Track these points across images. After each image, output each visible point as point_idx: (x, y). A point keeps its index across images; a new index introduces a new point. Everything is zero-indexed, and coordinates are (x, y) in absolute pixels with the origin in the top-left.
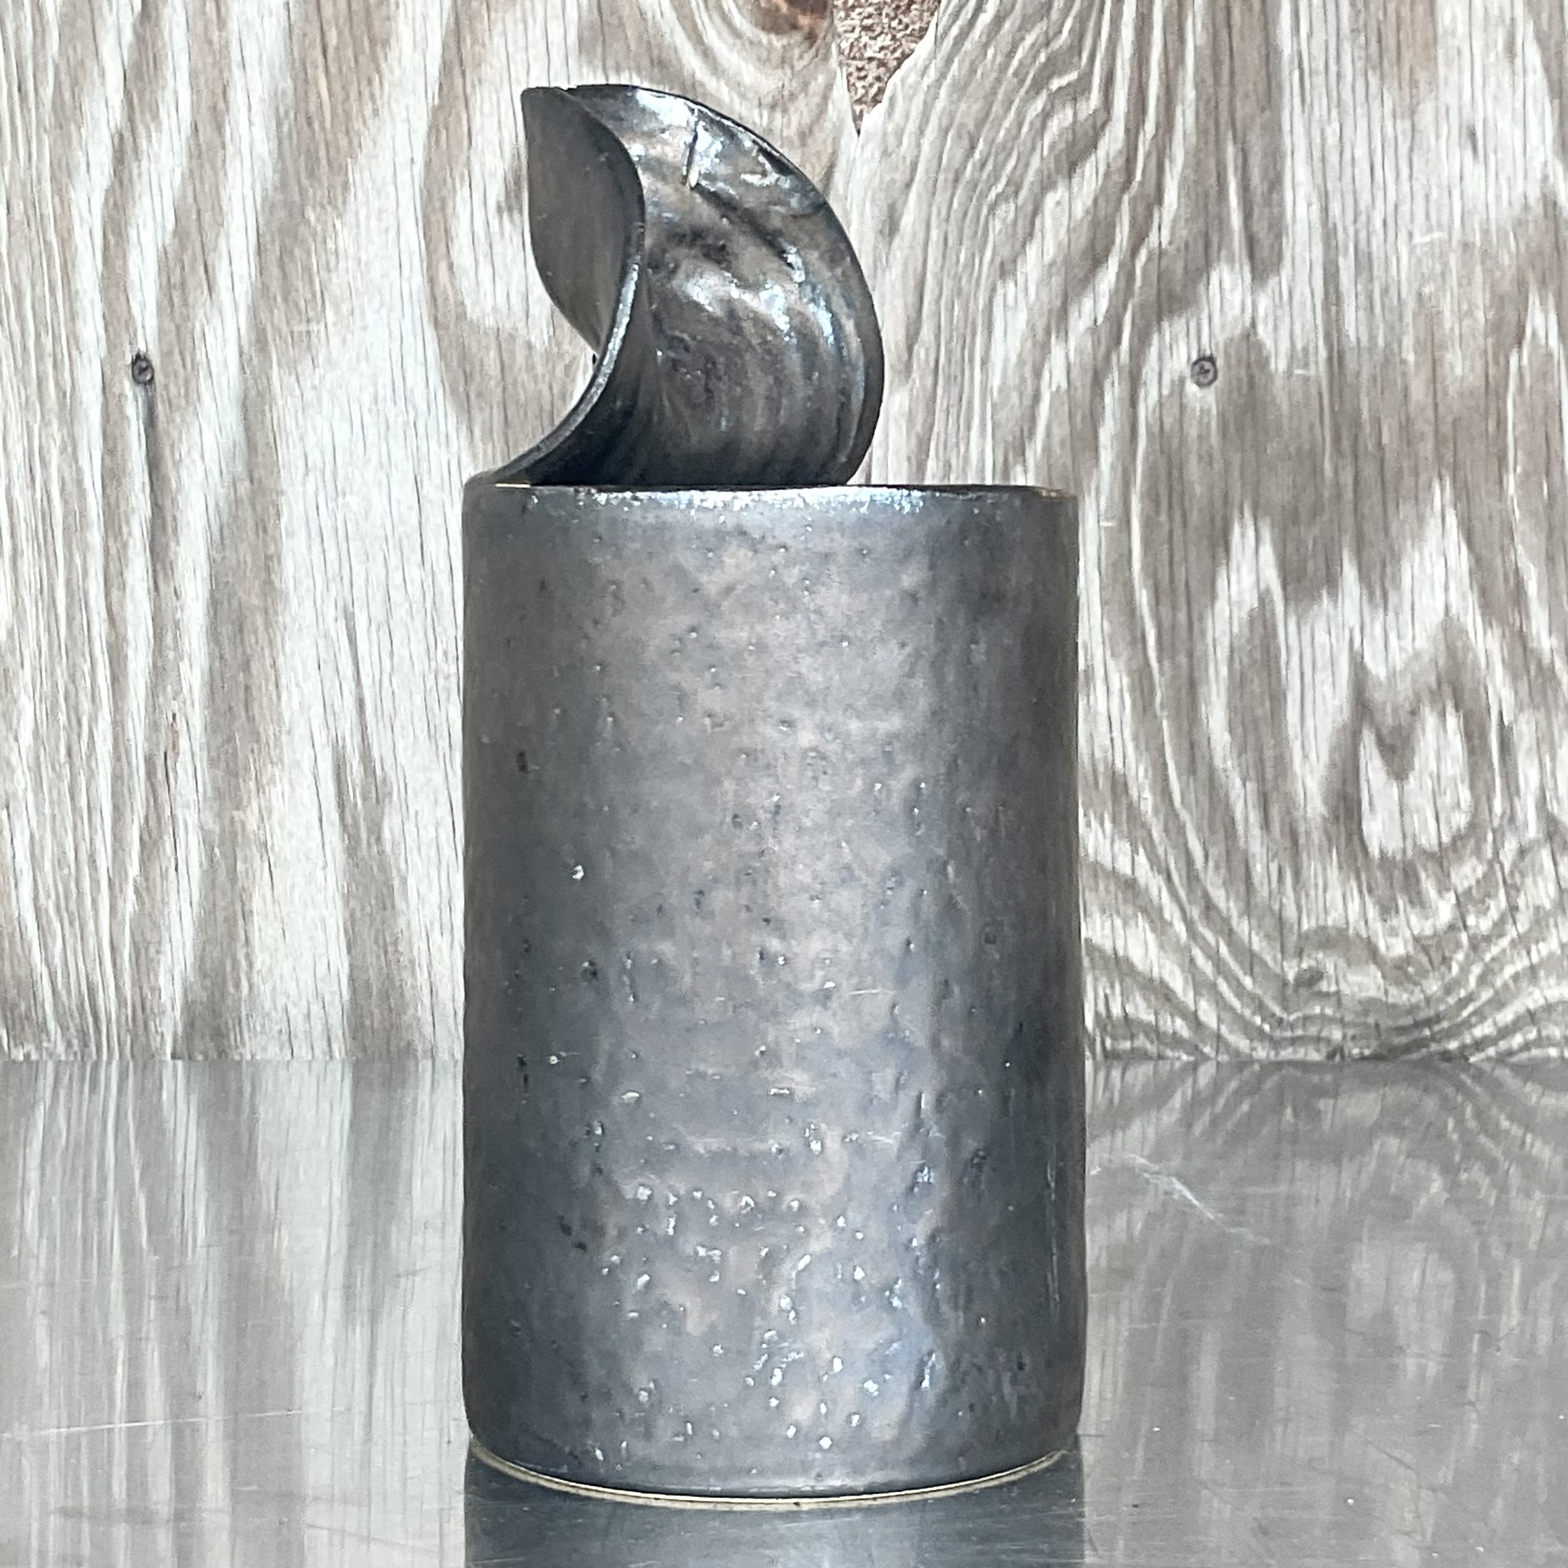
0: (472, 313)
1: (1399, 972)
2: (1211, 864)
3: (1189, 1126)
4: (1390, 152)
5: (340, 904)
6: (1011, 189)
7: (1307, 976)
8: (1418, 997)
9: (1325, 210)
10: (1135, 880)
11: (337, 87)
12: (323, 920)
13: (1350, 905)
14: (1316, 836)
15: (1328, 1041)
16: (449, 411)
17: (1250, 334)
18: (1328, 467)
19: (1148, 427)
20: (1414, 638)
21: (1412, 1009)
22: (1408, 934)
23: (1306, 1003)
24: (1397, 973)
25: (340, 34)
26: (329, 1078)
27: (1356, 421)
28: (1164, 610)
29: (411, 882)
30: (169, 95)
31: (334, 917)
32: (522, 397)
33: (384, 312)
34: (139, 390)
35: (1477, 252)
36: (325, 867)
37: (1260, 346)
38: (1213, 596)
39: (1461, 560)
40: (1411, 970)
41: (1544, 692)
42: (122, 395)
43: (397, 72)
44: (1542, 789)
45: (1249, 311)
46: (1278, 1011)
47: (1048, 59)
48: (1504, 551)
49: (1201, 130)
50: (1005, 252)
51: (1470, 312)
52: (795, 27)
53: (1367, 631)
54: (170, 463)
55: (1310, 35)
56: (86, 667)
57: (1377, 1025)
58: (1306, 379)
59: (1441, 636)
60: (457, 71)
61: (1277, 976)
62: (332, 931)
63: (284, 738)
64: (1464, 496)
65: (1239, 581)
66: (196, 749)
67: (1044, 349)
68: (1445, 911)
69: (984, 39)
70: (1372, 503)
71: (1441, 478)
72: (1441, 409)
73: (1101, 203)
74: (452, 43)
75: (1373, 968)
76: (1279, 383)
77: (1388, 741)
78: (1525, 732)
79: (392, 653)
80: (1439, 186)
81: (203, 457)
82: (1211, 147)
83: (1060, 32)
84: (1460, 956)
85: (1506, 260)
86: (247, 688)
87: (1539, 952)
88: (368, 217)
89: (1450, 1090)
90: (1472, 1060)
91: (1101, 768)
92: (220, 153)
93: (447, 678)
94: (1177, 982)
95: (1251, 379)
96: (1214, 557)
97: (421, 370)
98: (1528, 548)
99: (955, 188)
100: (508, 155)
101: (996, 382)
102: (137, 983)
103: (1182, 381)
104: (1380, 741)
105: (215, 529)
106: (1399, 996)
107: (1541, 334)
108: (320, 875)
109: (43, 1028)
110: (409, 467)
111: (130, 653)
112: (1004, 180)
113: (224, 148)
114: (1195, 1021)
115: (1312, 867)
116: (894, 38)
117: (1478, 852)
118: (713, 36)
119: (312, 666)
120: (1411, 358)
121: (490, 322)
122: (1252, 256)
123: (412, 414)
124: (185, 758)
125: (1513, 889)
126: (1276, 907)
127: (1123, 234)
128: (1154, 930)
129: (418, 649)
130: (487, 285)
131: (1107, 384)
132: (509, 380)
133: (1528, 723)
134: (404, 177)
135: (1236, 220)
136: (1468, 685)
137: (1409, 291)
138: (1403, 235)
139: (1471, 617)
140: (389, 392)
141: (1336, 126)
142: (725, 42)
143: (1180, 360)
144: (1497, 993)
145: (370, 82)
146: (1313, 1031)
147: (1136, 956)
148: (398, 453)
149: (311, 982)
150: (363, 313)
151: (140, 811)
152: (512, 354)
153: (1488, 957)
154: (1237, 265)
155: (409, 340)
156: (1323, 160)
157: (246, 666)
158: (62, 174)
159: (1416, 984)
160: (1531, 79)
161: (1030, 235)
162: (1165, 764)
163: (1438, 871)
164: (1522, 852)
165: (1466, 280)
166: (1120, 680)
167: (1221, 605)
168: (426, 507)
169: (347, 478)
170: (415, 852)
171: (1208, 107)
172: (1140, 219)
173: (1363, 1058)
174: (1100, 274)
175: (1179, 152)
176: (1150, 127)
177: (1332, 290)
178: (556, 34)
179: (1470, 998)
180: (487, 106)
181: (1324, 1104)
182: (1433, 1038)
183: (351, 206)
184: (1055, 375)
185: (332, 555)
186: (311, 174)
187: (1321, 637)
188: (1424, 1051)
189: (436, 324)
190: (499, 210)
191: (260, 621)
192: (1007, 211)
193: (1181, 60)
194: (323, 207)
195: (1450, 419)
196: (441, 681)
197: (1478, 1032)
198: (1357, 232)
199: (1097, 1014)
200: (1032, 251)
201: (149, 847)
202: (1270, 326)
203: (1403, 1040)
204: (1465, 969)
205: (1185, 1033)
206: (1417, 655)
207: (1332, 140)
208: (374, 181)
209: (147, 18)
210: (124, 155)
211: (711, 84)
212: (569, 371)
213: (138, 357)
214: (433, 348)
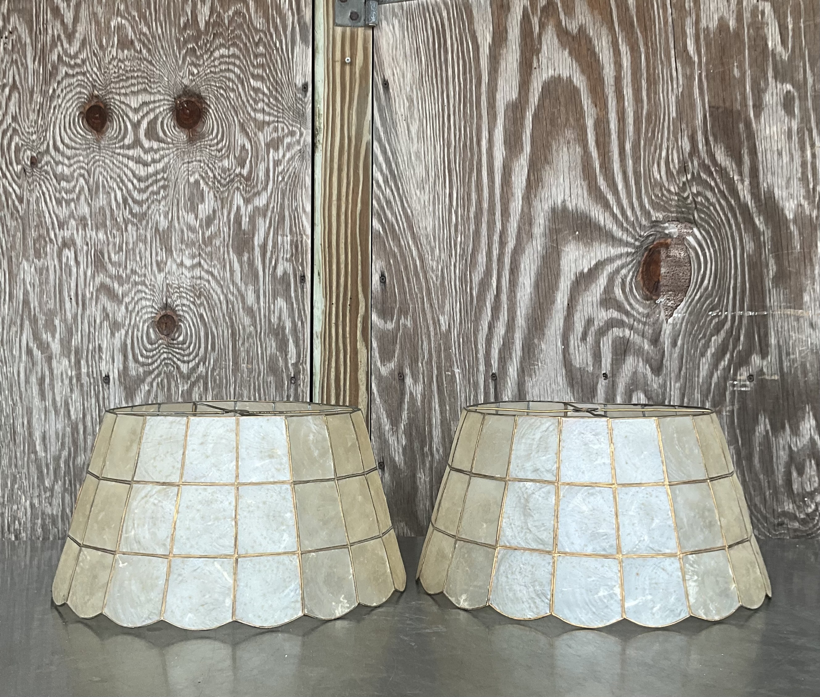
0: (574, 364)
6: (704, 337)
7: (780, 523)
8: (807, 528)
9: (779, 342)
11: (542, 311)
13: (790, 506)
14: (781, 489)
16: (568, 387)
17: (762, 370)
18: (781, 401)
20: (803, 442)
21: (806, 531)
22: (804, 513)
23: (780, 530)
24: (802, 522)
25: (543, 300)
27: (787, 390)
28: (743, 434)
30: (502, 313)
32: (586, 384)
34: (493, 382)
35: (814, 352)
37: (764, 373)
38: (755, 431)
39: (813, 423)
40: (805, 521)
42: (489, 383)
43: (557, 308)
45: (761, 365)
46: (773, 532)
47: (712, 307)
49: (749, 325)
50: (703, 351)
52: (651, 299)
53: (792, 440)
54: (500, 398)
55: (773, 301)
57: (798, 535)
58: (775, 380)
59: (810, 442)
60: (571, 308)
61: (773, 523)
64: (814, 408)
65: (761, 428)
67: (712, 373)
69: (696, 303)
70: (792, 410)
71: (808, 404)
72: (807, 388)
73: (725, 340)
74: (570, 302)
75: (796, 521)
76: (769, 381)
77: (798, 467)
80: (805, 337)
81: (508, 398)
82: (751, 328)
83: (715, 301)
88: (549, 341)
95: (762, 380)
96: (754, 422)
97: (561, 378)
99: (690, 336)
100: (583, 327)
103: (745, 381)
104: (796, 467)
106: (803, 528)
112: (702, 334)
113: (515, 325)
115: (780, 497)
116: (675, 301)
118: (632, 301)
120: (800, 376)
121: (578, 366)
122: (761, 352)
123: (559, 388)
126: (772, 506)
127: (731, 347)
130: (577, 358)
131: (727, 381)
132: (583, 380)
134: (558, 332)
135: (757, 344)
140: (553, 383)
142: (635, 303)
143: (745, 376)
145: (550, 311)
148: (556, 397)
150: (547, 364)
152: (584, 374)
154: (758, 354)
155: (558, 370)
158: (476, 332)
159: (807, 525)
161: (708, 347)
163: (811, 497)
165: (812, 358)
167: (757, 434)
171: (750, 318)
172: (735, 343)
174: (725, 356)
175: (743, 328)
176: (736, 323)
177: (781, 360)
178: (595, 300)
180: (578, 316)
183: (545, 339)
184: (715, 379)
186: (536, 331)
187: (781, 442)
189: (565, 367)
190: (581, 340)
192: (703, 341)
193: (743, 307)
194: (538, 339)
195: (810, 390)
198: (786, 347)
200: (709, 350)
202: (766, 368)
206: (804, 446)
207: (779, 326)
208: (550, 333)
209: (498, 296)
210: (491, 327)
211: (632, 312)
212: (598, 377)
213: (493, 374)
214: (564, 371)
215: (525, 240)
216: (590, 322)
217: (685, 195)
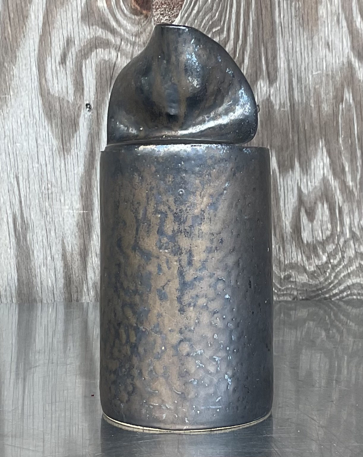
0: (52, 92)
1: (312, 275)
4: (306, 50)
5: (14, 258)
8: (317, 282)
9: (289, 65)
11: (13, 29)
12: (10, 263)
13: (298, 257)
14: (289, 238)
16: (46, 120)
17: (268, 99)
18: (290, 135)
20: (315, 183)
21: (316, 285)
22: (314, 265)
23: (287, 284)
24: (311, 276)
25: (14, 15)
26: (12, 308)
29: (35, 252)
31: (13, 262)
32: (66, 116)
33: (27, 92)
35: (330, 77)
36: (10, 248)
37: (272, 102)
39: (327, 160)
40: (316, 275)
41: (351, 198)
43: (30, 25)
44: (350, 224)
45: (268, 92)
47: (212, 23)
48: (339, 159)
49: (255, 43)
51: (328, 93)
52: (142, 14)
53: (302, 181)
55: (284, 17)
57: (306, 290)
58: (284, 111)
59: (322, 182)
60: (47, 25)
61: (279, 277)
62: (13, 267)
64: (328, 143)
68: (324, 258)
69: (194, 18)
71: (321, 138)
72: (321, 119)
74: (46, 17)
75: (305, 274)
76: (277, 112)
77: (308, 211)
78: (346, 209)
79: (29, 188)
80: (320, 59)
82: (257, 48)
83: (215, 16)
84: (329, 271)
85: (338, 79)
87: (350, 269)
88: (22, 65)
89: (327, 308)
90: (333, 299)
93: (45, 194)
95: (269, 111)
97: (37, 108)
98: (346, 158)
100: (62, 49)
104: (306, 211)
106: (312, 282)
107: (348, 99)
108: (9, 250)
110: (34, 135)
115: (288, 247)
116: (169, 17)
117: (333, 242)
118: (119, 16)
119: (6, 191)
120: (313, 106)
121: (57, 95)
122: (269, 77)
123: (35, 121)
125: (343, 252)
126: (278, 258)
129: (37, 187)
130: (56, 85)
132: (62, 111)
133: (347, 206)
134: (32, 54)
135: (264, 67)
136: (330, 195)
137: (312, 87)
138: (310, 72)
139: (331, 178)
140: (28, 115)
141: (291, 42)
142: (122, 17)
144: (339, 281)
145: (23, 28)
148: (31, 131)
149: (7, 281)
152: (63, 104)
153: (336, 271)
154: (265, 80)
155: (34, 100)
156: (288, 51)
159: (317, 278)
160: (344, 30)
163: (322, 247)
164: (345, 242)
165: (327, 84)
168: (39, 147)
169: (16, 139)
170: (36, 244)
173: (303, 300)
175: (248, 48)
176: (240, 42)
177: (291, 86)
178: (75, 15)
179: (332, 282)
180: (56, 34)
181: (292, 313)
182: (322, 294)
185: (12, 160)
186: (6, 53)
187: (289, 182)
188: (319, 297)
189: (42, 95)
190: (59, 64)
193: (248, 24)
194: (9, 62)
195: (323, 123)
196: (44, 196)
197: (334, 292)
203: (314, 294)
204: (330, 274)
206: (316, 187)
207: (290, 46)
208: (24, 55)
211: (119, 29)
212: (79, 109)
214: (41, 102)
216: (69, 42)
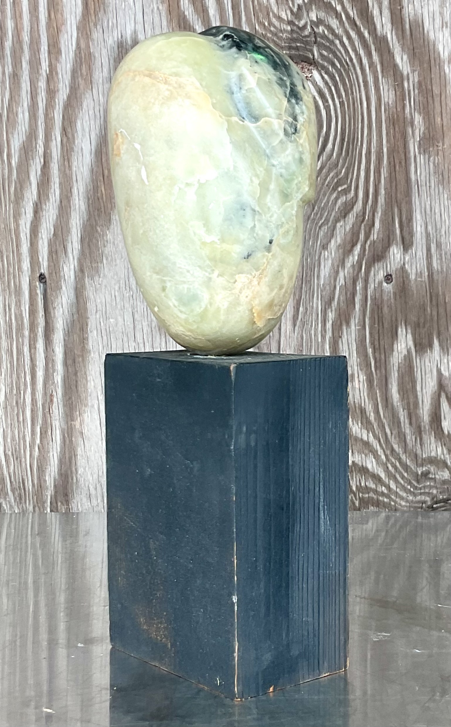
2: (393, 436)
3: (388, 523)
6: (326, 222)
7: (425, 473)
10: (369, 442)
15: (432, 493)
19: (371, 297)
27: (437, 295)
28: (377, 355)
30: (52, 191)
34: (42, 285)
38: (393, 351)
42: (36, 286)
46: (416, 484)
50: (325, 242)
54: (51, 308)
56: (23, 375)
63: (89, 398)
65: (401, 345)
66: (59, 401)
67: (337, 273)
70: (443, 321)
73: (355, 226)
81: (62, 307)
86: (76, 381)
91: (357, 405)
92: (69, 209)
94: (383, 475)
96: (393, 338)
99: (308, 221)
101: (322, 282)
102: (39, 478)
103: (382, 283)
105: (66, 330)
109: (7, 494)
111: (37, 370)
112: (324, 219)
113: (70, 208)
114: (388, 488)
124: (55, 404)
127: (362, 236)
128: (375, 458)
131: (357, 283)
143: (381, 275)
146: (427, 491)
147: (369, 466)
150: (115, 260)
151: (40, 421)
157: (76, 374)
158: (17, 216)
161: (333, 236)
162: (378, 404)
166: (363, 377)
167: (395, 353)
171: (389, 196)
172: (367, 231)
174: (355, 248)
183: (112, 227)
184: (341, 281)
191: (80, 359)
192: (325, 229)
198: (436, 235)
199: (357, 486)
200: (333, 242)
201: (44, 433)
202: (410, 265)
205: (386, 491)
209: (46, 166)
210: (37, 210)
213: (41, 275)
215: (81, 87)
217: (302, 23)
